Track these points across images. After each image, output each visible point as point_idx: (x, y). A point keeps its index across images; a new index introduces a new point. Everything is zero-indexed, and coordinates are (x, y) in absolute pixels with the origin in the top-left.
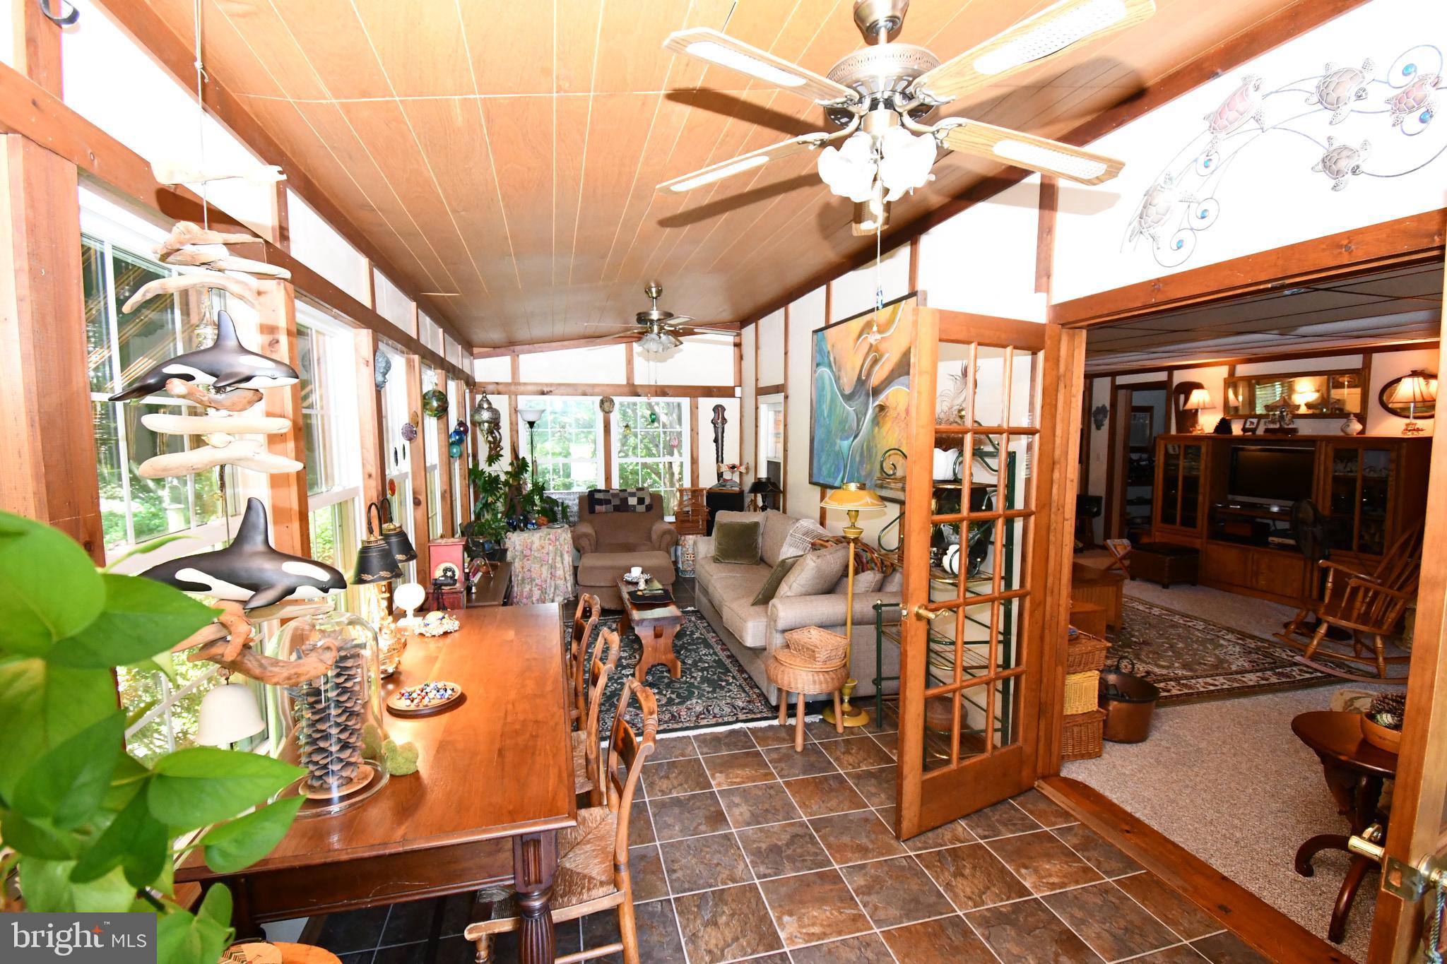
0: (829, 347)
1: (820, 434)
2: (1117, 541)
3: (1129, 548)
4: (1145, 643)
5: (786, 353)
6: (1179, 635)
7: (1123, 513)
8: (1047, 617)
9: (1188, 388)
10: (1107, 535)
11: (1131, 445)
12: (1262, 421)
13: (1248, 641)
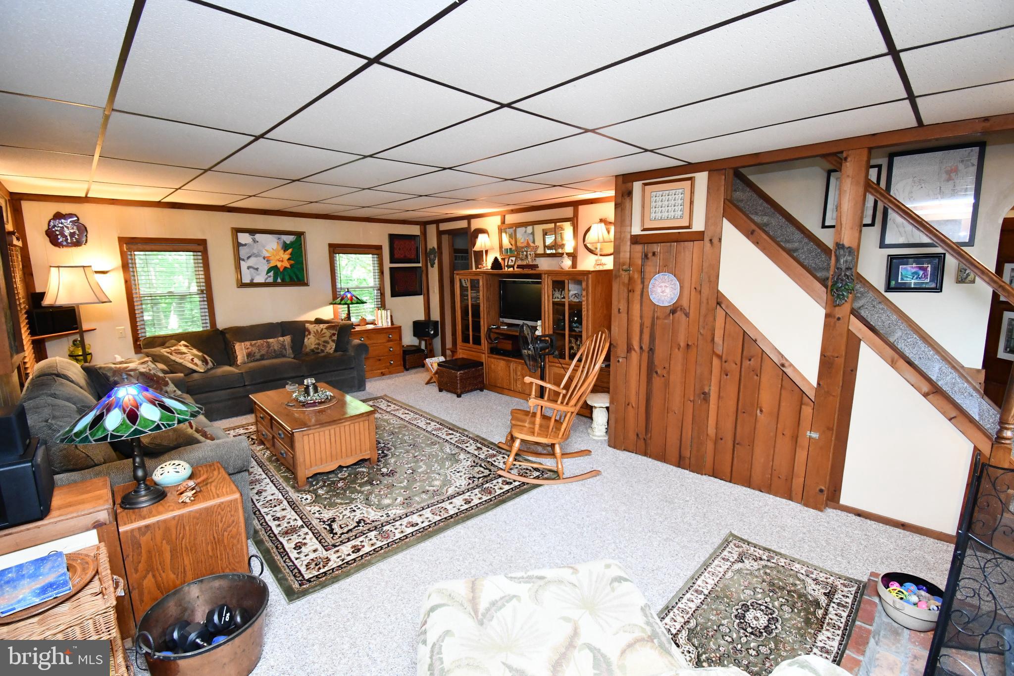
9: (476, 233)
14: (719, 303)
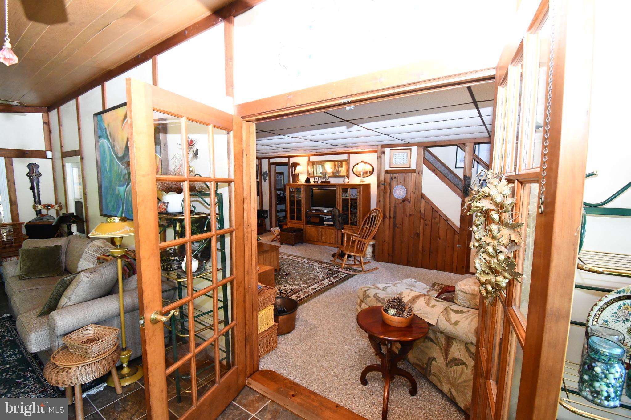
0: (106, 126)
1: (105, 184)
2: (275, 229)
3: (279, 231)
4: (289, 274)
5: (79, 129)
6: (300, 267)
7: (276, 216)
8: (246, 287)
9: (295, 165)
10: (271, 227)
11: (277, 188)
12: (320, 178)
13: (323, 264)
14: (422, 197)
